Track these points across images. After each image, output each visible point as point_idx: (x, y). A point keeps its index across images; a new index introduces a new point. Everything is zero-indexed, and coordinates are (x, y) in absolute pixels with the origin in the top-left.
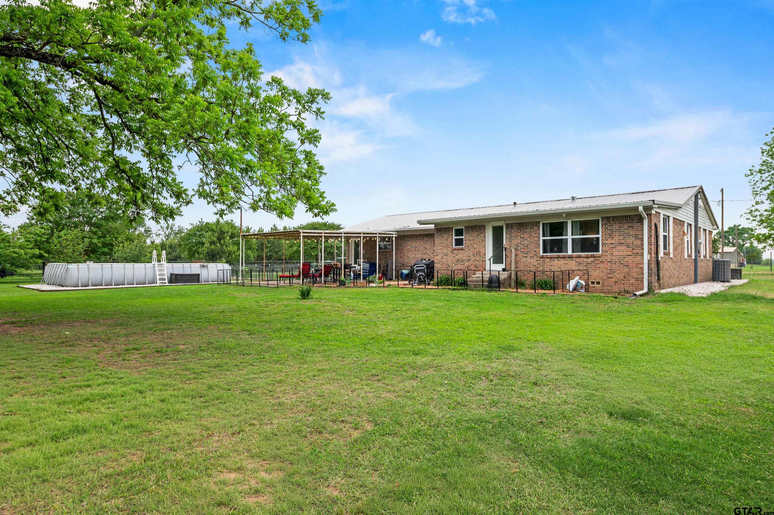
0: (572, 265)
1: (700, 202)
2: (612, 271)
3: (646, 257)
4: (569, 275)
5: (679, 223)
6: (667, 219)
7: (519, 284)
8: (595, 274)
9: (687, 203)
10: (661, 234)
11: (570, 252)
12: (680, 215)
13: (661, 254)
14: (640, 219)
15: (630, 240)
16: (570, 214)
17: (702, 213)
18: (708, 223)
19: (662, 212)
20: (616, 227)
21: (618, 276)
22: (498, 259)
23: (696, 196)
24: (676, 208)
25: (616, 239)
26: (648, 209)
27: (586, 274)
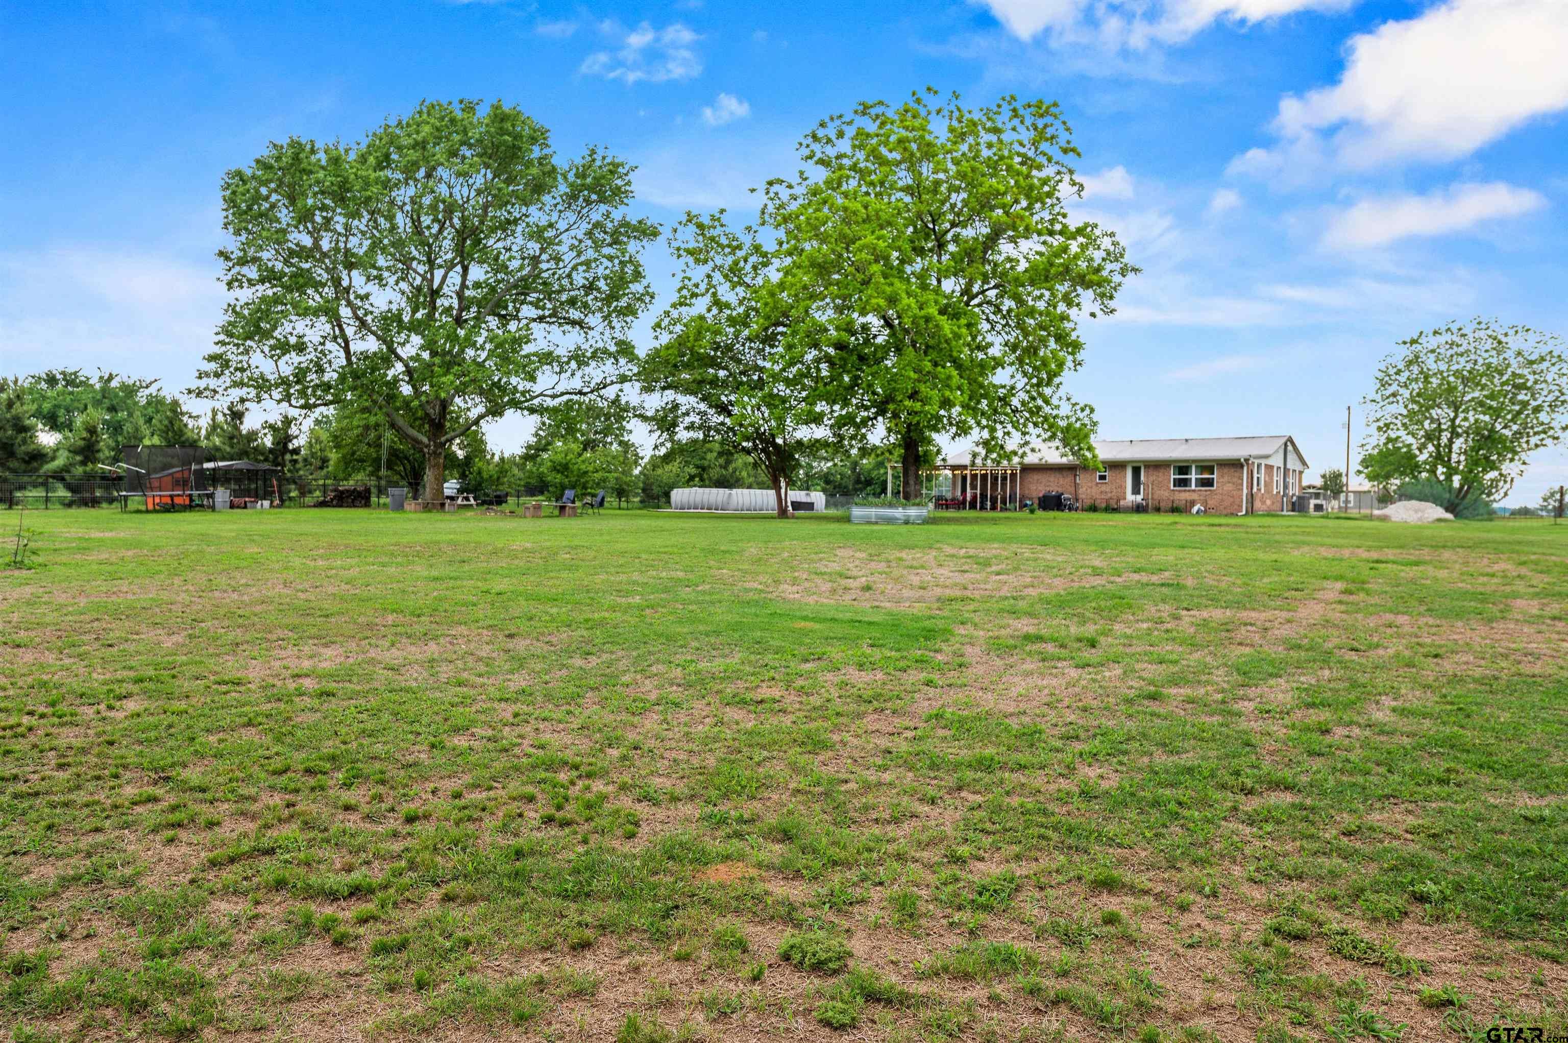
0: (1195, 496)
1: (1290, 448)
2: (1222, 500)
3: (1245, 491)
4: (1193, 503)
5: (1269, 468)
6: (1259, 466)
7: (1158, 510)
8: (1211, 503)
9: (1277, 451)
10: (1255, 475)
11: (1193, 487)
12: (1270, 462)
13: (1255, 490)
14: (1242, 466)
15: (1235, 480)
16: (1194, 461)
17: (1291, 457)
18: (1298, 463)
19: (1256, 461)
20: (1226, 471)
21: (1226, 503)
22: (1136, 491)
23: (1286, 445)
24: (1267, 457)
25: (1226, 478)
26: (1247, 460)
27: (1205, 503)
